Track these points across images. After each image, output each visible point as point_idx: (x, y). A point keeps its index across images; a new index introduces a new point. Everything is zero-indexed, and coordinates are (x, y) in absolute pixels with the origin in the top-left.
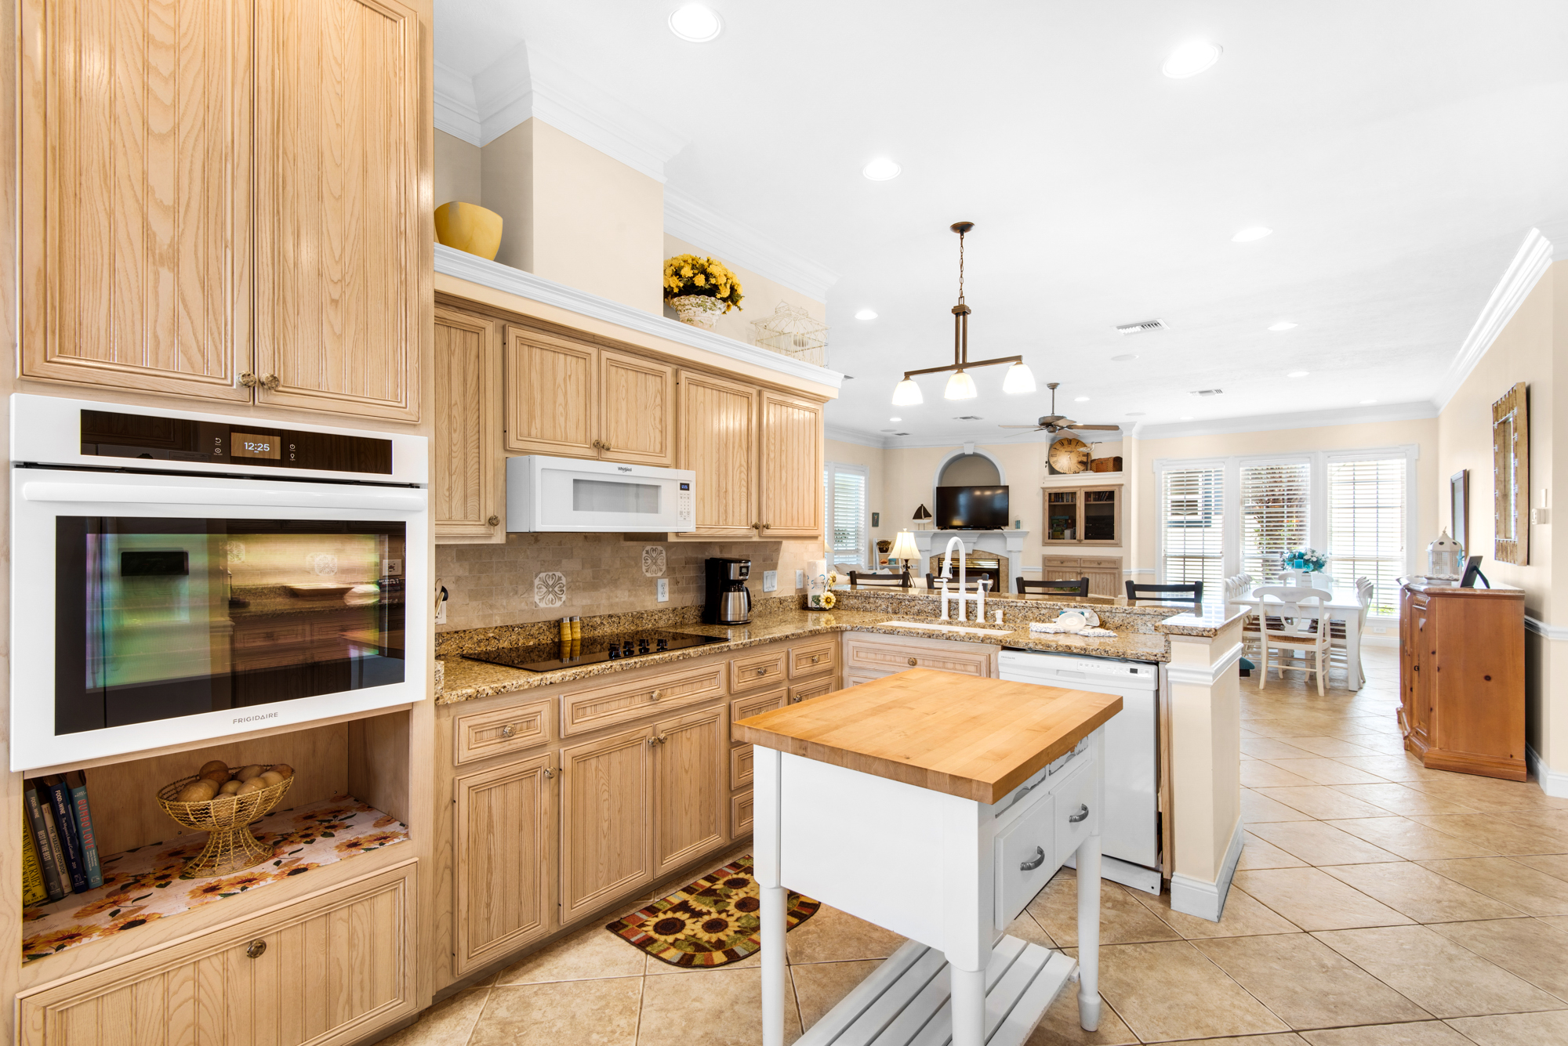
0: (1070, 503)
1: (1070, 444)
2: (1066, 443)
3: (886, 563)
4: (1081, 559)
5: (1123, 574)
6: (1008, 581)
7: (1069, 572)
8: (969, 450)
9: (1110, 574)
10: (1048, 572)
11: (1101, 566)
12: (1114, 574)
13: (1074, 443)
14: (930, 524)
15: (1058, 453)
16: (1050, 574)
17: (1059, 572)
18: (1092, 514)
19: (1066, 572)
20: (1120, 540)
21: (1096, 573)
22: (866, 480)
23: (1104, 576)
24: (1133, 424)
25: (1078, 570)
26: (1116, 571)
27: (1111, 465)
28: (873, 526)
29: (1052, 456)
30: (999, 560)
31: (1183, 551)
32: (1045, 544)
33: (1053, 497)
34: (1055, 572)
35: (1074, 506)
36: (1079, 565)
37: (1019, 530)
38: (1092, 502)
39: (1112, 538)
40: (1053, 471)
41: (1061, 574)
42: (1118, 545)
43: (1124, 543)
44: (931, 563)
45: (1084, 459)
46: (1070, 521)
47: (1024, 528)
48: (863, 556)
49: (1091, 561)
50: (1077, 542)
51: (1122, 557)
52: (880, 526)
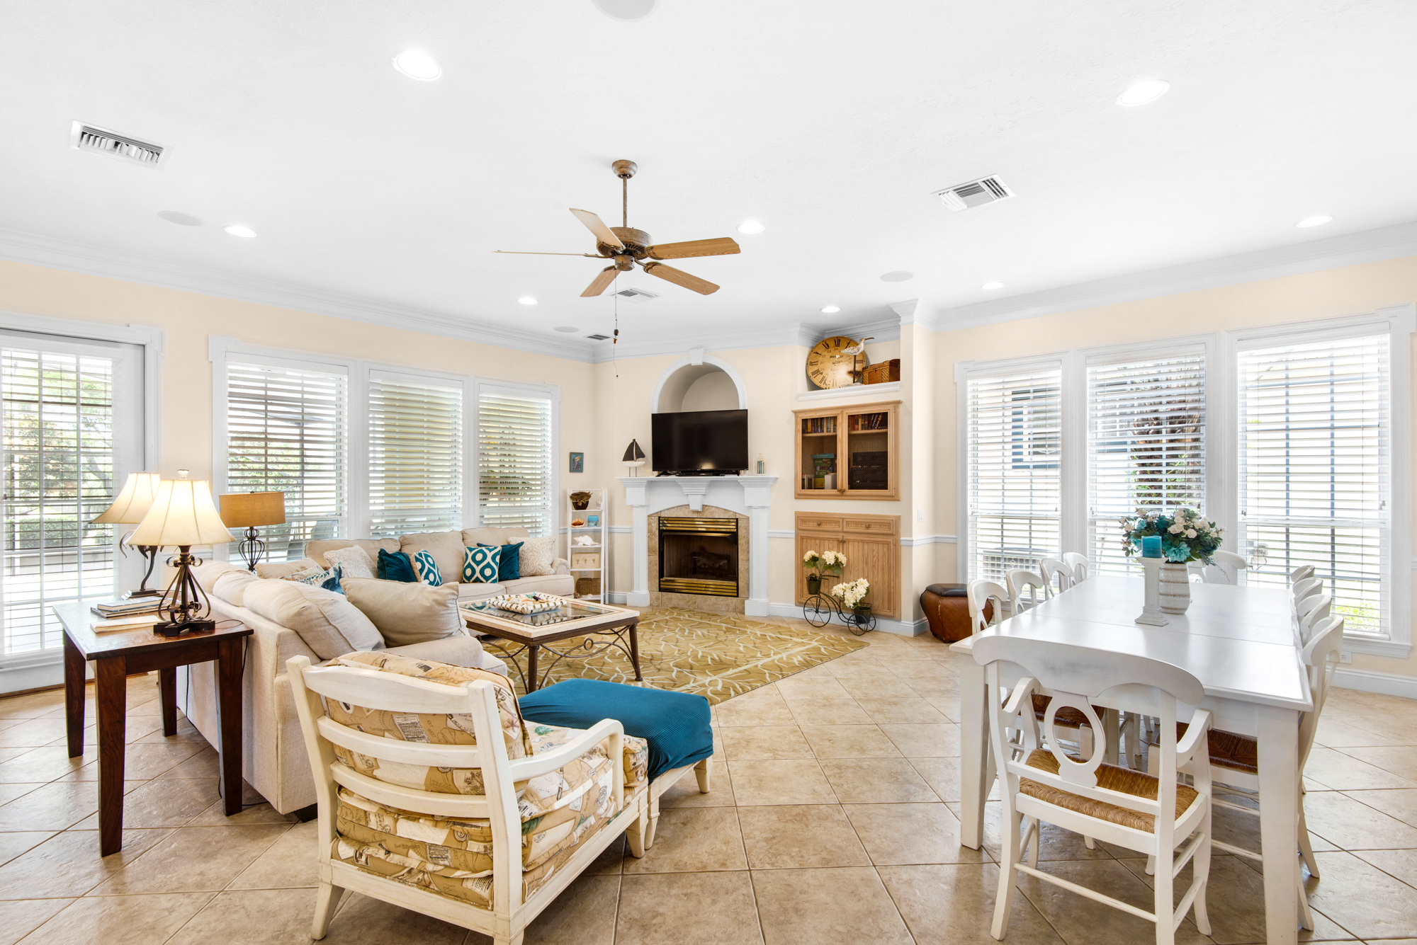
0: (831, 433)
1: (839, 345)
2: (832, 344)
3: (581, 524)
4: (843, 519)
5: (902, 543)
6: (748, 552)
7: (828, 539)
8: (697, 361)
9: (883, 543)
10: (802, 538)
11: (870, 531)
12: (888, 543)
13: (843, 343)
14: (644, 466)
15: (820, 359)
16: (805, 540)
17: (815, 539)
18: (860, 449)
19: (824, 539)
20: (896, 489)
21: (863, 541)
22: (553, 405)
23: (875, 547)
24: (913, 304)
25: (840, 536)
26: (890, 539)
27: (886, 372)
28: (572, 470)
29: (812, 364)
30: (737, 519)
31: (1000, 507)
32: (798, 496)
33: (809, 425)
34: (811, 538)
35: (835, 437)
36: (840, 529)
37: (761, 476)
38: (860, 432)
39: (884, 486)
40: (814, 387)
41: (818, 542)
42: (894, 498)
43: (903, 494)
44: (649, 524)
45: (859, 368)
46: (829, 461)
47: (771, 472)
48: (550, 515)
49: (857, 523)
50: (838, 493)
51: (899, 517)
52: (581, 471)
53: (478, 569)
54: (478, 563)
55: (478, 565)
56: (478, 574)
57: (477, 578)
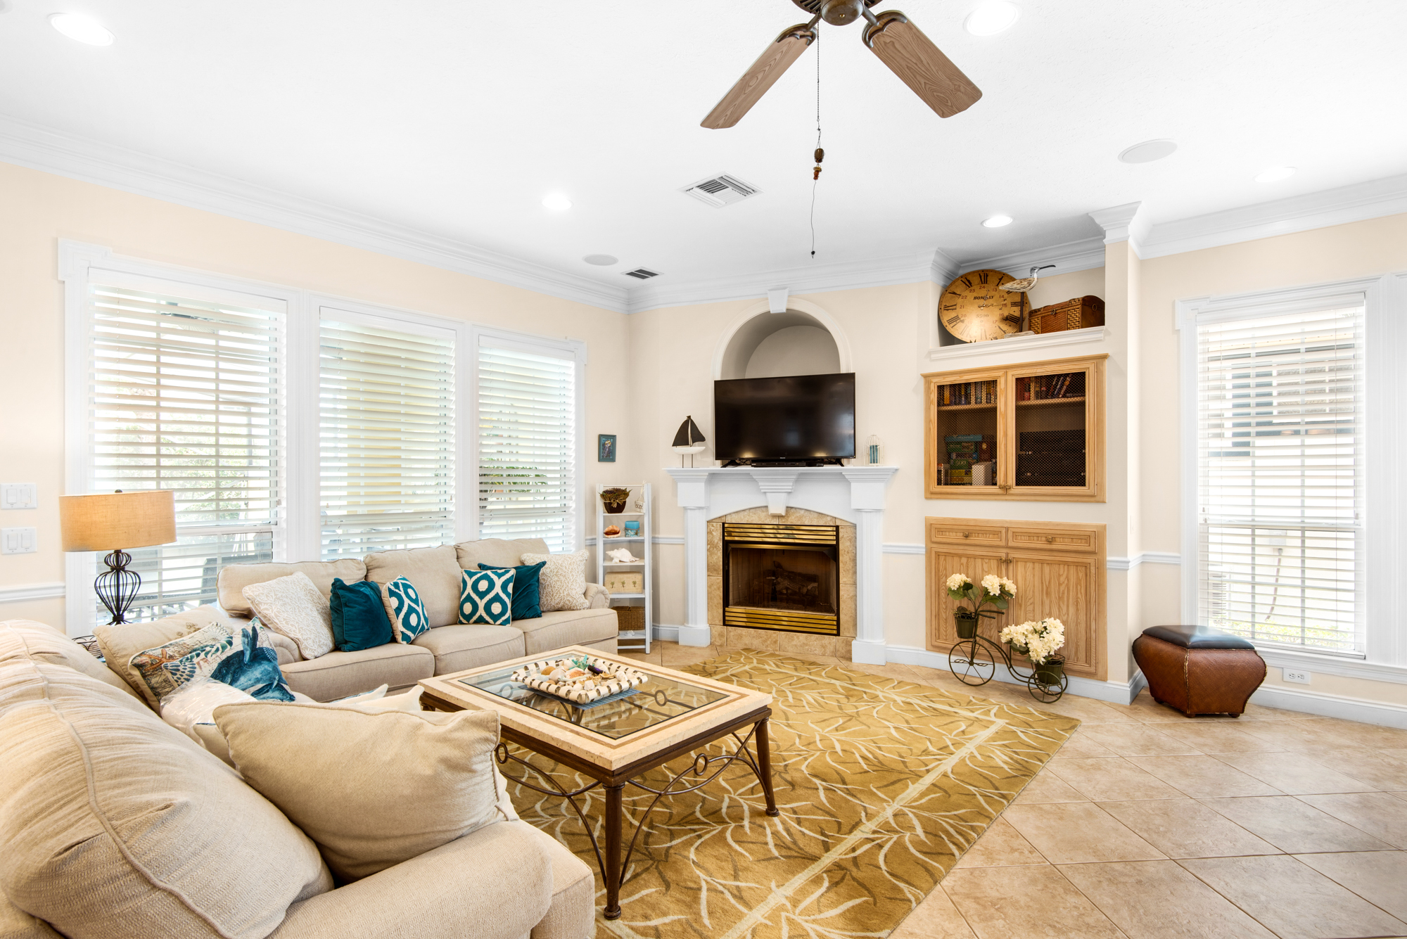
0: (984, 405)
1: (986, 282)
2: (975, 280)
3: (616, 533)
4: (1007, 529)
5: (1109, 565)
6: (855, 573)
7: (982, 557)
8: (778, 306)
9: (1077, 565)
10: (938, 555)
11: (1054, 547)
12: (1086, 566)
13: (993, 280)
14: (703, 454)
15: (959, 301)
16: (942, 558)
17: (960, 556)
18: (1035, 427)
19: (975, 557)
20: (1100, 486)
21: (1042, 562)
22: (577, 369)
23: (1063, 570)
24: (1129, 210)
25: (1002, 554)
26: (1090, 559)
27: (1076, 315)
28: (601, 459)
29: (947, 308)
30: (837, 527)
31: (1248, 511)
32: (931, 495)
33: (947, 393)
34: (953, 555)
35: (993, 411)
36: (1003, 543)
37: (874, 466)
38: (1033, 402)
39: (1081, 482)
40: (947, 339)
41: (964, 560)
42: (1096, 498)
43: (1109, 494)
44: (709, 533)
45: (1016, 312)
46: (984, 446)
47: (888, 461)
48: (573, 520)
49: (1031, 535)
50: (1000, 491)
51: (1105, 527)
52: (613, 460)
53: (481, 604)
54: (482, 595)
55: (481, 598)
56: (481, 612)
57: (481, 617)
